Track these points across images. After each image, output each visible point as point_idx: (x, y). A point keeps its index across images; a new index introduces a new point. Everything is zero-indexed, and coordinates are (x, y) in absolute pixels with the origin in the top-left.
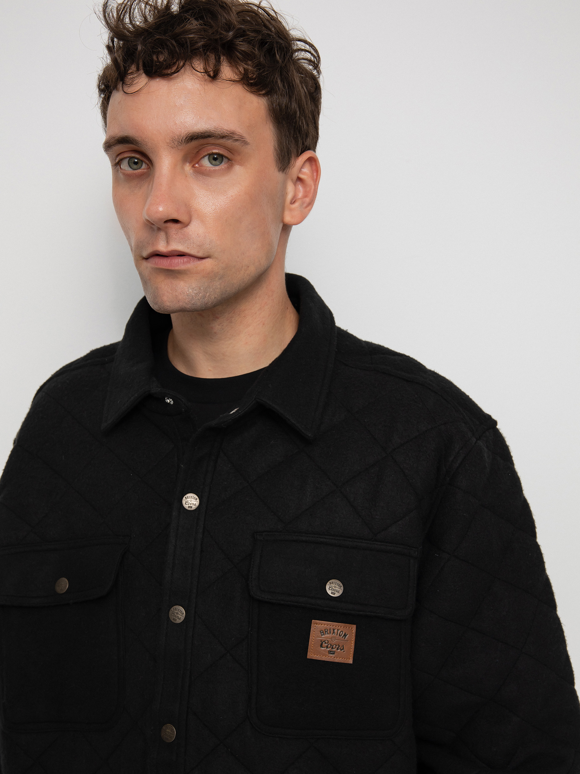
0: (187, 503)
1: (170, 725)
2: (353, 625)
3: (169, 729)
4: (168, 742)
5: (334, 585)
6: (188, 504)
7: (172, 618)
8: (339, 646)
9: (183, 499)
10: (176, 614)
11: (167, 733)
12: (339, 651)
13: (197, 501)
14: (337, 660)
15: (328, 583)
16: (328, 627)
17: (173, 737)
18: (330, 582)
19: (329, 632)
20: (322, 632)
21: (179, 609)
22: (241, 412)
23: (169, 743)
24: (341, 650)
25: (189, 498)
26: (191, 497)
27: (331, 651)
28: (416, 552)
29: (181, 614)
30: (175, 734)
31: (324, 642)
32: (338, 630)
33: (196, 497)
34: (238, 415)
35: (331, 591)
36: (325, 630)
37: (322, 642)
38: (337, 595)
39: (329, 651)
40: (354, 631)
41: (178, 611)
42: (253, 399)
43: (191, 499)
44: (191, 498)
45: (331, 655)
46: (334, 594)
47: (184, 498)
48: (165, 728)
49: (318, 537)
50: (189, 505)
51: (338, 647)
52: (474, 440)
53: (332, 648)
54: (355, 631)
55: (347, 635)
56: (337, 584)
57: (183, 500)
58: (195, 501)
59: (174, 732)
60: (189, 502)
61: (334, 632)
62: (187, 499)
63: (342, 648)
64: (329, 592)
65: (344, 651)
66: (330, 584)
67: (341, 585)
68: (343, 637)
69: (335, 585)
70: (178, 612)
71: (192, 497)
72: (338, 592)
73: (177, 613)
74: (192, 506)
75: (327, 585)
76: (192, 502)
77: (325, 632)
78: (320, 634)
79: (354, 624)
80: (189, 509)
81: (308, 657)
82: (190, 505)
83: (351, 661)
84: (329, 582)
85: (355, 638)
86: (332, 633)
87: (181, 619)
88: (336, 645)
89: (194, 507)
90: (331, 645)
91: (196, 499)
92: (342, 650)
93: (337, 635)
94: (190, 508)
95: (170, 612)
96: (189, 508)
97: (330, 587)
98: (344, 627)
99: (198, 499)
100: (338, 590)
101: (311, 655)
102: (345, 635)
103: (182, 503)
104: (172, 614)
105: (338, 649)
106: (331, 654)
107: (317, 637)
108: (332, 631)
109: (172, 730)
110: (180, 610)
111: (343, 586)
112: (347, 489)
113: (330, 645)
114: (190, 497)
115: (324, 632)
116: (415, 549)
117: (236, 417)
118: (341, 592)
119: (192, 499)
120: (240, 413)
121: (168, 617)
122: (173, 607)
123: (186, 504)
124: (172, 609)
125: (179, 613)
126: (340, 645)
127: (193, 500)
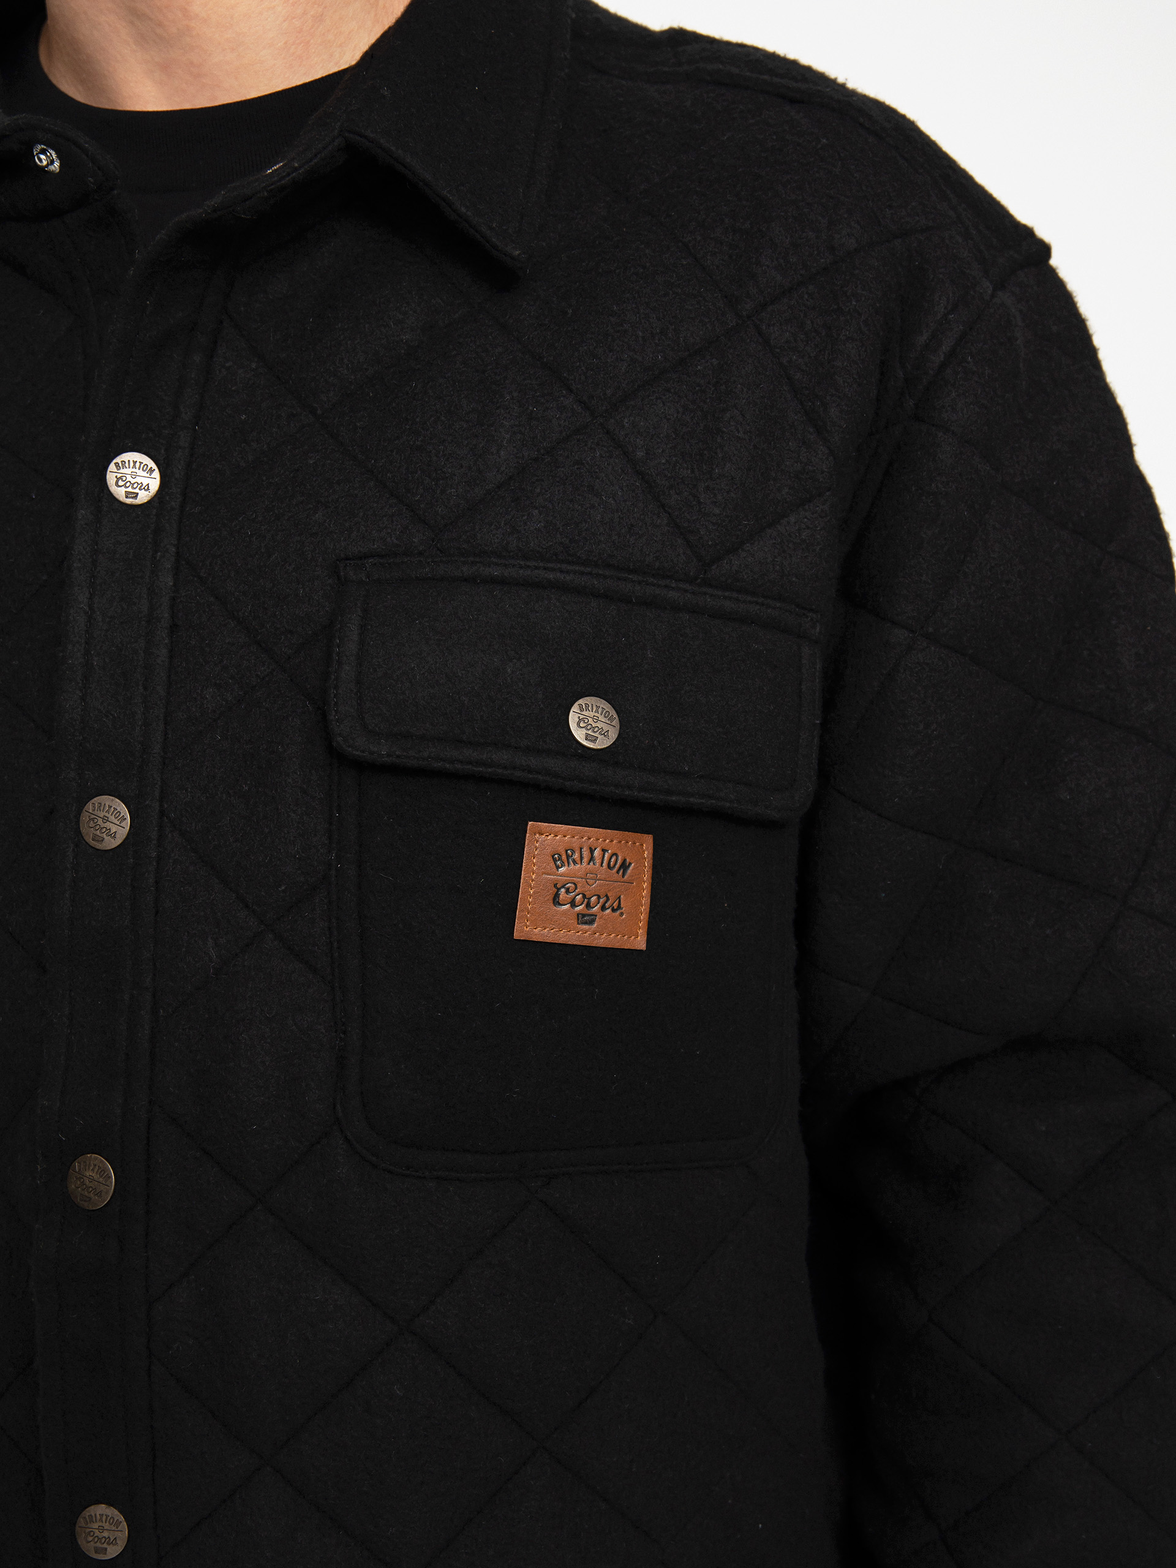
0: (121, 483)
1: (96, 1159)
2: (646, 835)
3: (93, 1170)
4: (91, 1208)
5: (592, 714)
6: (125, 486)
7: (88, 833)
8: (608, 899)
9: (109, 469)
10: (100, 821)
11: (87, 1182)
12: (608, 915)
13: (152, 476)
14: (602, 940)
15: (575, 708)
16: (575, 842)
17: (107, 1192)
18: (580, 706)
19: (576, 856)
20: (557, 859)
21: (110, 807)
22: (300, 167)
23: (93, 1211)
24: (614, 910)
25: (127, 465)
26: (135, 462)
27: (584, 916)
28: (818, 624)
29: (116, 821)
30: (111, 1183)
31: (563, 887)
32: (604, 851)
33: (151, 464)
34: (289, 174)
35: (584, 731)
36: (566, 851)
37: (559, 889)
38: (602, 743)
39: (578, 915)
40: (648, 854)
41: (108, 812)
42: (336, 132)
43: (134, 470)
44: (134, 466)
45: (586, 927)
46: (594, 740)
47: (112, 467)
48: (79, 1166)
49: (537, 568)
50: (127, 490)
51: (606, 902)
52: (987, 286)
53: (588, 906)
54: (651, 851)
55: (630, 864)
56: (600, 710)
57: (108, 472)
58: (148, 475)
59: (110, 1177)
60: (129, 478)
61: (592, 859)
62: (122, 471)
63: (615, 905)
64: (579, 735)
65: (622, 914)
66: (581, 709)
67: (613, 713)
68: (618, 872)
69: (596, 714)
70: (107, 815)
71: (138, 465)
72: (605, 734)
73: (106, 819)
74: (137, 491)
75: (571, 712)
76: (138, 480)
77: (568, 857)
78: (552, 864)
79: (649, 833)
80: (129, 501)
81: (516, 936)
82: (130, 489)
83: (640, 942)
84: (576, 705)
85: (653, 874)
86: (585, 860)
87: (117, 836)
88: (599, 897)
89: (143, 497)
90: (584, 896)
91: (151, 471)
92: (617, 910)
93: (602, 865)
94: (132, 498)
95: (84, 817)
96: (127, 497)
97: (580, 720)
98: (620, 842)
99: (157, 470)
100: (606, 728)
101: (526, 928)
102: (624, 866)
103: (106, 483)
104: (88, 822)
105: (603, 908)
106: (586, 923)
107: (544, 873)
108: (586, 853)
109: (103, 1171)
110: (112, 809)
111: (617, 718)
112: (626, 421)
113: (580, 896)
114: (132, 464)
115: (564, 857)
116: (814, 616)
117: (283, 182)
118: (613, 735)
119: (137, 470)
120: (296, 169)
121: (78, 833)
122: (93, 801)
123: (117, 484)
124: (89, 806)
125: (112, 818)
126: (609, 895)
127: (140, 472)
